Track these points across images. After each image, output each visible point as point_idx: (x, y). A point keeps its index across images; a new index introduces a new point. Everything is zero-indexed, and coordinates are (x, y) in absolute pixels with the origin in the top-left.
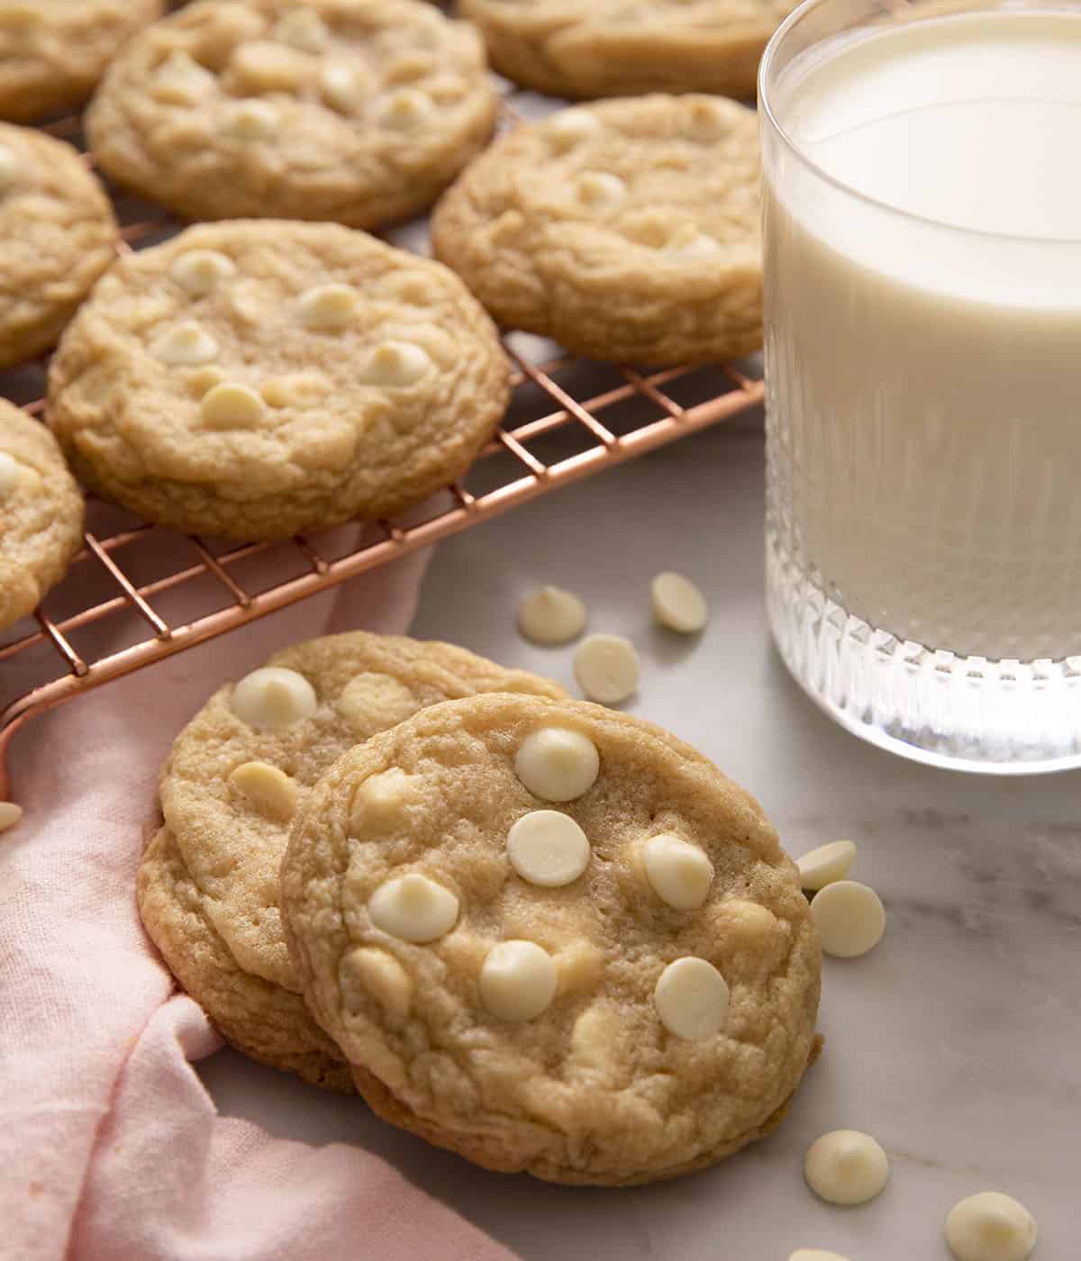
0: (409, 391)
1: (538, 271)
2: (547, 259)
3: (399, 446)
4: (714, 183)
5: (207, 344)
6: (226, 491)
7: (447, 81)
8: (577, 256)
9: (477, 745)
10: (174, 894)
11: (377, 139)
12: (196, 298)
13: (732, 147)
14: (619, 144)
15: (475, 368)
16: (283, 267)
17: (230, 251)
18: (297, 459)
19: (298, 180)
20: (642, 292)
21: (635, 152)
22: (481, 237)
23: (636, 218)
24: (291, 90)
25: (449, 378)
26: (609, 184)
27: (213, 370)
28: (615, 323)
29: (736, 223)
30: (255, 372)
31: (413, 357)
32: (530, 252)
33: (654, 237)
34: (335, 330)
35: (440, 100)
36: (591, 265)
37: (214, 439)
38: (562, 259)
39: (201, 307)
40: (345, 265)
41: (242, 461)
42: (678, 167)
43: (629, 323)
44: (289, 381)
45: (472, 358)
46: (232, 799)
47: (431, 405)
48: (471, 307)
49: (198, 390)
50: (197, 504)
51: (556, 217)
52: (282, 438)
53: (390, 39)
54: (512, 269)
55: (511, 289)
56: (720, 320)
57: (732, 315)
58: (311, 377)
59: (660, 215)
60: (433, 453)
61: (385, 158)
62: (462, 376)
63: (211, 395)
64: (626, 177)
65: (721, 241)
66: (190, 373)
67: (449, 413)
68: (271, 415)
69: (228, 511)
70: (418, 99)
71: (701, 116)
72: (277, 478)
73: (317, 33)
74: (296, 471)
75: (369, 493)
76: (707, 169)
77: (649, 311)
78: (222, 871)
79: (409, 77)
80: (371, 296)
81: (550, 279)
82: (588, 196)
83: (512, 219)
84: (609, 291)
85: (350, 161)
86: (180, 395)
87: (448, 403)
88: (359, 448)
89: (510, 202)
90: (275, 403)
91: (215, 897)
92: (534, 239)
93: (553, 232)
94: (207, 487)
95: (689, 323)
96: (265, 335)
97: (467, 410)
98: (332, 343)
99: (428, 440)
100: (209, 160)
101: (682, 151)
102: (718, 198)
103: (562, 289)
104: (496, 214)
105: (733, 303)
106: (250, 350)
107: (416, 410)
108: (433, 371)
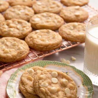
0: (21, 50)
1: (33, 43)
2: (34, 42)
3: (20, 55)
4: (49, 36)
5: (4, 47)
6: (6, 58)
7: (27, 27)
8: (37, 42)
9: (48, 73)
10: (22, 86)
11: (21, 32)
12: (3, 43)
13: (51, 34)
14: (41, 33)
15: (27, 49)
16: (11, 41)
17: (6, 39)
18: (12, 56)
19: (14, 35)
20: (42, 45)
21: (43, 34)
22: (29, 40)
23: (42, 39)
24: (14, 27)
25: (24, 50)
26: (40, 36)
27: (5, 49)
28: (39, 47)
29: (50, 40)
30: (9, 49)
31: (21, 48)
32: (33, 41)
33: (43, 40)
34: (15, 46)
35: (26, 29)
36: (38, 42)
37: (5, 54)
38: (35, 42)
39: (4, 44)
40: (16, 41)
41: (7, 56)
42: (46, 35)
43: (41, 47)
44: (11, 50)
45: (26, 48)
46: (27, 79)
47: (23, 52)
48: (26, 44)
49: (3, 50)
50: (3, 59)
51: (35, 39)
52: (11, 54)
53: (23, 24)
54: (31, 43)
55: (31, 44)
56: (48, 48)
57: (49, 47)
58: (13, 49)
59: (44, 39)
60: (23, 56)
61: (22, 33)
62: (26, 49)
63: (4, 51)
64: (41, 36)
65: (49, 41)
66: (3, 49)
67: (25, 52)
68: (10, 52)
69: (6, 60)
70: (25, 29)
71: (48, 31)
72: (10, 57)
73: (17, 23)
74: (12, 57)
75: (18, 59)
76: (48, 35)
77: (42, 46)
78: (27, 84)
79: (24, 27)
80: (18, 43)
81: (34, 43)
82: (38, 37)
83: (31, 39)
84: (39, 45)
85: (19, 33)
86: (2, 51)
87: (24, 52)
88: (17, 55)
89: (31, 37)
90: (10, 51)
91: (26, 86)
92: (33, 40)
93: (35, 40)
94: (4, 58)
95: (45, 48)
96: (9, 46)
97: (26, 52)
98: (15, 47)
99: (23, 54)
100: (7, 33)
101: (46, 34)
102: (49, 38)
103: (35, 44)
104: (30, 38)
105: (49, 46)
106: (8, 47)
107: (22, 52)
108: (23, 49)
